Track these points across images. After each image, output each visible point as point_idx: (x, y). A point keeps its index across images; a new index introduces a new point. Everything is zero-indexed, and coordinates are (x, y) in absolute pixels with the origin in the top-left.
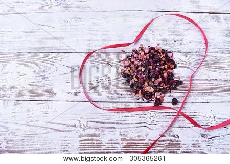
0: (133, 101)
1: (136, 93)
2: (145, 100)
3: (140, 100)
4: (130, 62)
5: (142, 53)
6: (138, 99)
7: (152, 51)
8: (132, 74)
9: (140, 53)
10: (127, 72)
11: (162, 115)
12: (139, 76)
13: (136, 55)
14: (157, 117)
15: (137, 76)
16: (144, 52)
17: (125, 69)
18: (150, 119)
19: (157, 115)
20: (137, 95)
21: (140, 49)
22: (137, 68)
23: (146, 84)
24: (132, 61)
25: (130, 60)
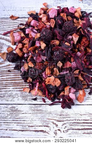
0: (26, 102)
1: (32, 87)
2: (47, 100)
3: (39, 102)
4: (23, 35)
5: (44, 19)
6: (35, 99)
7: (62, 15)
8: (26, 55)
9: (41, 19)
10: (17, 51)
11: (77, 127)
12: (35, 58)
13: (33, 22)
14: (67, 131)
15: (32, 57)
16: (48, 16)
17: (14, 47)
18: (56, 133)
19: (69, 127)
20: (33, 92)
21: (43, 12)
22: (33, 44)
23: (48, 71)
24: (27, 32)
25: (23, 30)
